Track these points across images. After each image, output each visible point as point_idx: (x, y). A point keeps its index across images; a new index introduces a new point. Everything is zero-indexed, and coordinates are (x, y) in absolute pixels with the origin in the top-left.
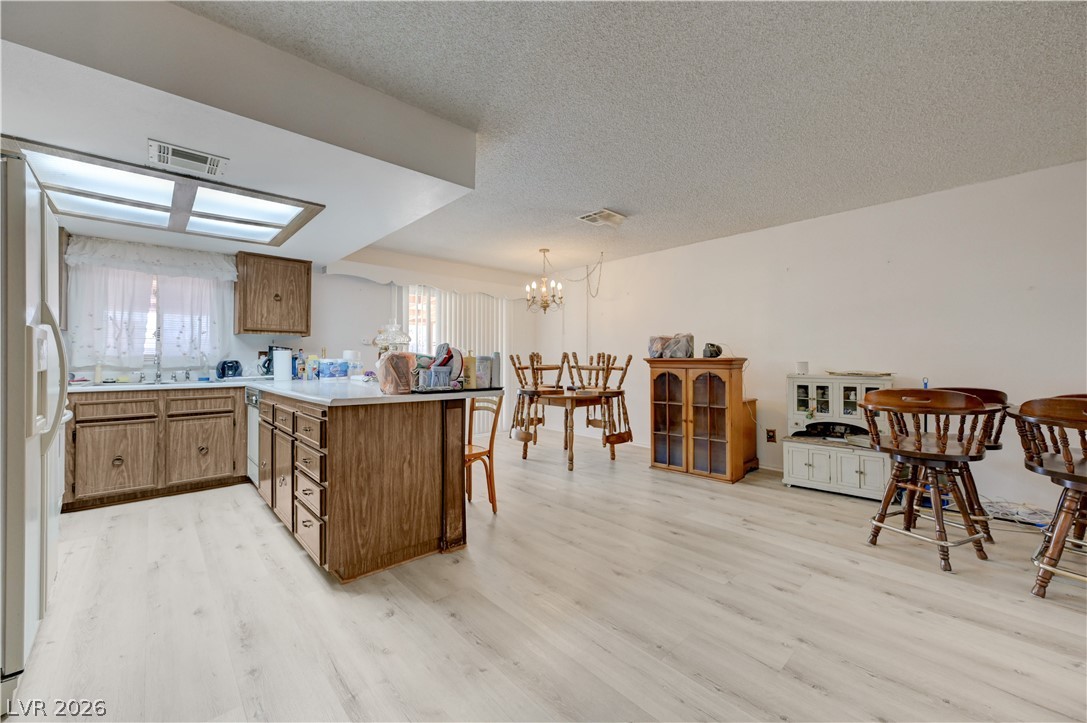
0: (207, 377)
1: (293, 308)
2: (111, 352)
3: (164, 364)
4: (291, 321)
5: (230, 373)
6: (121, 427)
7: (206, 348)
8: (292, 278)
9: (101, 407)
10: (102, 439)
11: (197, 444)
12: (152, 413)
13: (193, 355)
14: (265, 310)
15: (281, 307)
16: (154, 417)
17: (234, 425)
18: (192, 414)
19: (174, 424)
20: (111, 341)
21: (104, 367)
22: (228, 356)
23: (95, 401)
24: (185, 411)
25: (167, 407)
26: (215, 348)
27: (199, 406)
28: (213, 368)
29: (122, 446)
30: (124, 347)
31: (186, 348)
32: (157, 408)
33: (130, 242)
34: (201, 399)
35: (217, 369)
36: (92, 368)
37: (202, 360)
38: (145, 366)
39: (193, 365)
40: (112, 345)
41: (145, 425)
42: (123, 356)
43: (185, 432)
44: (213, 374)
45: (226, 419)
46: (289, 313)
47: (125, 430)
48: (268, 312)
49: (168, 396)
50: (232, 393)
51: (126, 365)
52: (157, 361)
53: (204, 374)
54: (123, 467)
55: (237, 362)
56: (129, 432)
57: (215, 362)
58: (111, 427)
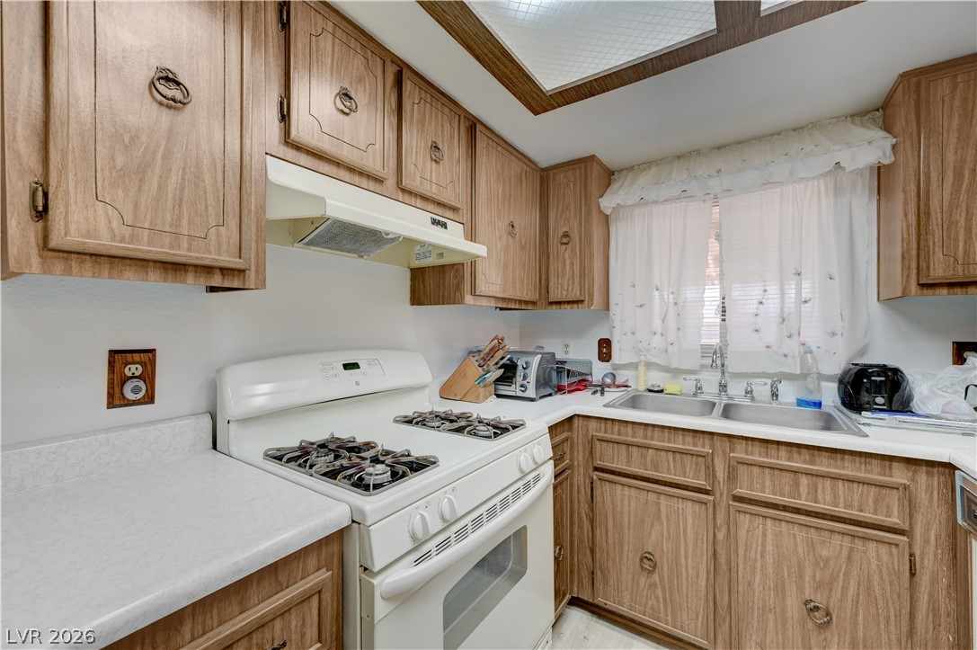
0: (816, 399)
2: (657, 341)
3: (732, 366)
5: (880, 400)
6: (652, 496)
7: (813, 334)
9: (624, 447)
10: (626, 509)
11: (801, 589)
12: (701, 482)
13: (786, 351)
16: (707, 492)
17: (912, 574)
18: (785, 508)
19: (744, 520)
20: (657, 324)
21: (649, 365)
22: (863, 352)
23: (616, 437)
24: (768, 496)
25: (732, 476)
26: (834, 334)
27: (804, 490)
28: (829, 378)
29: (653, 536)
30: (672, 337)
31: (771, 334)
32: (711, 473)
33: (679, 157)
34: (808, 474)
35: (841, 382)
36: (634, 366)
37: (803, 360)
38: (703, 367)
39: (786, 370)
40: (659, 330)
41: (689, 504)
42: (670, 349)
43: (769, 547)
44: (830, 395)
45: (883, 549)
47: (658, 504)
49: (732, 450)
50: (900, 476)
51: (675, 365)
52: (717, 357)
53: (811, 392)
54: (656, 577)
55: (896, 371)
56: (663, 509)
57: (836, 363)
58: (638, 491)
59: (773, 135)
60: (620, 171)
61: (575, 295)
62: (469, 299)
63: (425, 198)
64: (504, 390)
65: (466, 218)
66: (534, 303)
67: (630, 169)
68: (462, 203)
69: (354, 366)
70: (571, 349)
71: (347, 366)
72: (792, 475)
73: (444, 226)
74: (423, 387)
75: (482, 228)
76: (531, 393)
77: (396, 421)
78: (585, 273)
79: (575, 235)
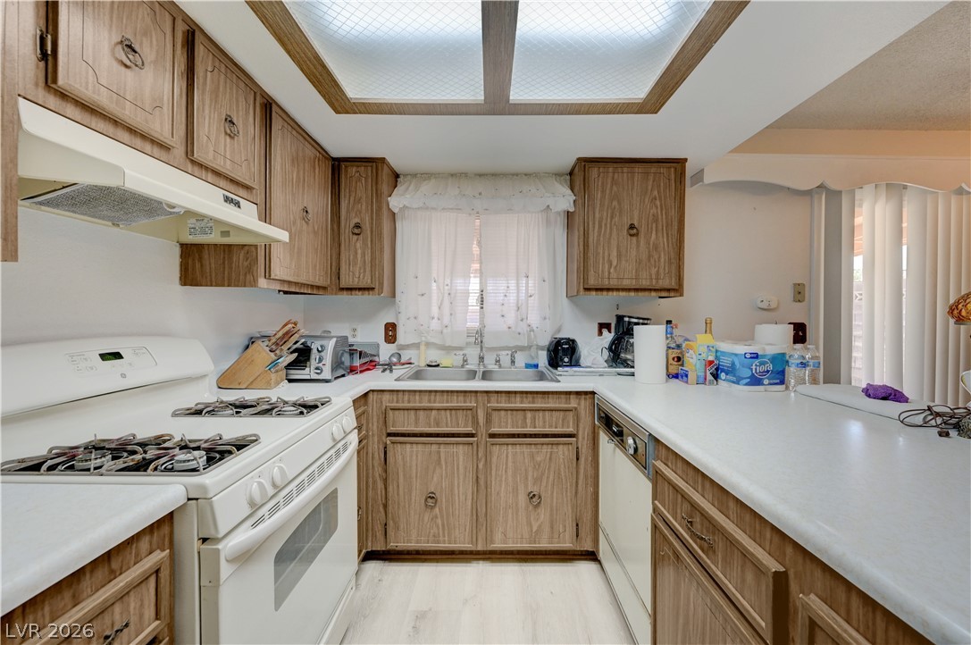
0: (535, 362)
1: (656, 247)
2: (435, 325)
3: (488, 343)
4: (654, 271)
5: (566, 360)
6: (434, 447)
7: (534, 319)
8: (656, 193)
9: (412, 412)
10: (414, 463)
11: (526, 486)
12: (469, 429)
13: (519, 330)
14: (614, 253)
15: (638, 246)
16: (472, 435)
17: (578, 459)
18: (519, 436)
19: (496, 449)
20: (435, 311)
21: (428, 344)
22: (559, 331)
23: (406, 405)
24: (510, 430)
25: (488, 421)
26: (545, 318)
27: (528, 421)
28: (542, 348)
29: (435, 479)
30: (446, 320)
31: (511, 318)
32: (475, 422)
33: (452, 175)
34: (531, 410)
35: (548, 350)
36: (416, 346)
37: (529, 336)
38: (468, 344)
39: (519, 344)
40: (436, 316)
41: (461, 447)
42: (445, 331)
43: (510, 464)
44: (543, 359)
45: (566, 447)
46: (650, 257)
47: (439, 453)
48: (619, 256)
49: (489, 402)
50: (573, 403)
51: (448, 343)
52: (479, 337)
53: (533, 358)
54: (437, 510)
55: (573, 341)
56: (442, 455)
57: (545, 340)
58: (423, 446)
59: (513, 175)
60: (405, 175)
61: (366, 282)
62: (262, 282)
63: (217, 173)
64: (297, 374)
65: (260, 199)
66: (324, 288)
67: (414, 175)
68: (257, 184)
69: (117, 356)
70: (359, 333)
71: (104, 357)
72: (523, 412)
73: (238, 205)
74: (204, 376)
75: (277, 212)
76: (327, 374)
77: (175, 414)
78: (375, 263)
79: (367, 226)
